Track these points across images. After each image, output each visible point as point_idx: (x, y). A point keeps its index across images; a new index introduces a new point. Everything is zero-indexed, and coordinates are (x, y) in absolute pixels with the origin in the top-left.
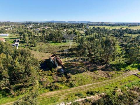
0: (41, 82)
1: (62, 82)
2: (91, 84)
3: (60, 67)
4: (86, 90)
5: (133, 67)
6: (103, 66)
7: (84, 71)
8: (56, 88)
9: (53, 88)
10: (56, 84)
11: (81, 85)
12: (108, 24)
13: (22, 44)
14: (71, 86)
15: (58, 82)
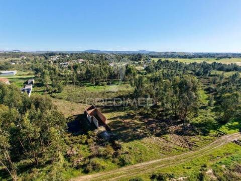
0: (67, 157)
1: (105, 157)
2: (158, 160)
3: (102, 129)
4: (150, 171)
5: (230, 128)
6: (179, 127)
7: (144, 136)
8: (96, 168)
9: (90, 167)
10: (96, 160)
11: (141, 161)
12: (183, 55)
13: (39, 88)
14: (123, 163)
15: (99, 156)
